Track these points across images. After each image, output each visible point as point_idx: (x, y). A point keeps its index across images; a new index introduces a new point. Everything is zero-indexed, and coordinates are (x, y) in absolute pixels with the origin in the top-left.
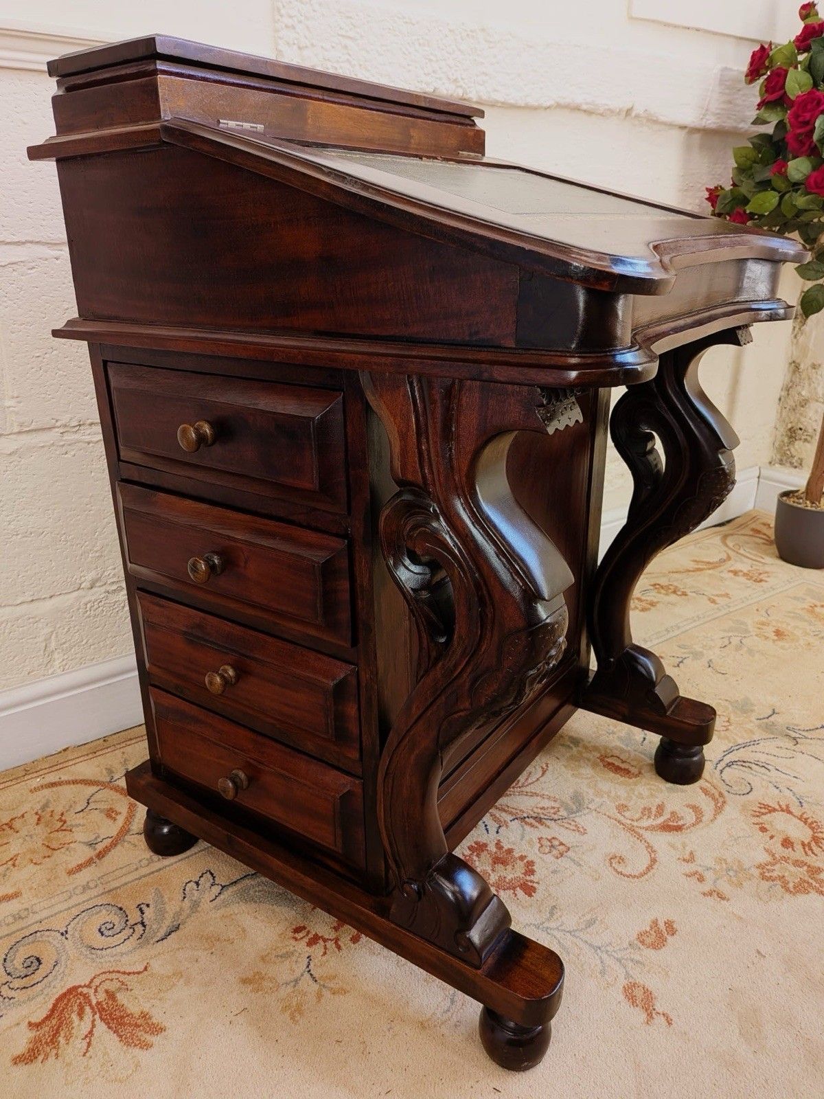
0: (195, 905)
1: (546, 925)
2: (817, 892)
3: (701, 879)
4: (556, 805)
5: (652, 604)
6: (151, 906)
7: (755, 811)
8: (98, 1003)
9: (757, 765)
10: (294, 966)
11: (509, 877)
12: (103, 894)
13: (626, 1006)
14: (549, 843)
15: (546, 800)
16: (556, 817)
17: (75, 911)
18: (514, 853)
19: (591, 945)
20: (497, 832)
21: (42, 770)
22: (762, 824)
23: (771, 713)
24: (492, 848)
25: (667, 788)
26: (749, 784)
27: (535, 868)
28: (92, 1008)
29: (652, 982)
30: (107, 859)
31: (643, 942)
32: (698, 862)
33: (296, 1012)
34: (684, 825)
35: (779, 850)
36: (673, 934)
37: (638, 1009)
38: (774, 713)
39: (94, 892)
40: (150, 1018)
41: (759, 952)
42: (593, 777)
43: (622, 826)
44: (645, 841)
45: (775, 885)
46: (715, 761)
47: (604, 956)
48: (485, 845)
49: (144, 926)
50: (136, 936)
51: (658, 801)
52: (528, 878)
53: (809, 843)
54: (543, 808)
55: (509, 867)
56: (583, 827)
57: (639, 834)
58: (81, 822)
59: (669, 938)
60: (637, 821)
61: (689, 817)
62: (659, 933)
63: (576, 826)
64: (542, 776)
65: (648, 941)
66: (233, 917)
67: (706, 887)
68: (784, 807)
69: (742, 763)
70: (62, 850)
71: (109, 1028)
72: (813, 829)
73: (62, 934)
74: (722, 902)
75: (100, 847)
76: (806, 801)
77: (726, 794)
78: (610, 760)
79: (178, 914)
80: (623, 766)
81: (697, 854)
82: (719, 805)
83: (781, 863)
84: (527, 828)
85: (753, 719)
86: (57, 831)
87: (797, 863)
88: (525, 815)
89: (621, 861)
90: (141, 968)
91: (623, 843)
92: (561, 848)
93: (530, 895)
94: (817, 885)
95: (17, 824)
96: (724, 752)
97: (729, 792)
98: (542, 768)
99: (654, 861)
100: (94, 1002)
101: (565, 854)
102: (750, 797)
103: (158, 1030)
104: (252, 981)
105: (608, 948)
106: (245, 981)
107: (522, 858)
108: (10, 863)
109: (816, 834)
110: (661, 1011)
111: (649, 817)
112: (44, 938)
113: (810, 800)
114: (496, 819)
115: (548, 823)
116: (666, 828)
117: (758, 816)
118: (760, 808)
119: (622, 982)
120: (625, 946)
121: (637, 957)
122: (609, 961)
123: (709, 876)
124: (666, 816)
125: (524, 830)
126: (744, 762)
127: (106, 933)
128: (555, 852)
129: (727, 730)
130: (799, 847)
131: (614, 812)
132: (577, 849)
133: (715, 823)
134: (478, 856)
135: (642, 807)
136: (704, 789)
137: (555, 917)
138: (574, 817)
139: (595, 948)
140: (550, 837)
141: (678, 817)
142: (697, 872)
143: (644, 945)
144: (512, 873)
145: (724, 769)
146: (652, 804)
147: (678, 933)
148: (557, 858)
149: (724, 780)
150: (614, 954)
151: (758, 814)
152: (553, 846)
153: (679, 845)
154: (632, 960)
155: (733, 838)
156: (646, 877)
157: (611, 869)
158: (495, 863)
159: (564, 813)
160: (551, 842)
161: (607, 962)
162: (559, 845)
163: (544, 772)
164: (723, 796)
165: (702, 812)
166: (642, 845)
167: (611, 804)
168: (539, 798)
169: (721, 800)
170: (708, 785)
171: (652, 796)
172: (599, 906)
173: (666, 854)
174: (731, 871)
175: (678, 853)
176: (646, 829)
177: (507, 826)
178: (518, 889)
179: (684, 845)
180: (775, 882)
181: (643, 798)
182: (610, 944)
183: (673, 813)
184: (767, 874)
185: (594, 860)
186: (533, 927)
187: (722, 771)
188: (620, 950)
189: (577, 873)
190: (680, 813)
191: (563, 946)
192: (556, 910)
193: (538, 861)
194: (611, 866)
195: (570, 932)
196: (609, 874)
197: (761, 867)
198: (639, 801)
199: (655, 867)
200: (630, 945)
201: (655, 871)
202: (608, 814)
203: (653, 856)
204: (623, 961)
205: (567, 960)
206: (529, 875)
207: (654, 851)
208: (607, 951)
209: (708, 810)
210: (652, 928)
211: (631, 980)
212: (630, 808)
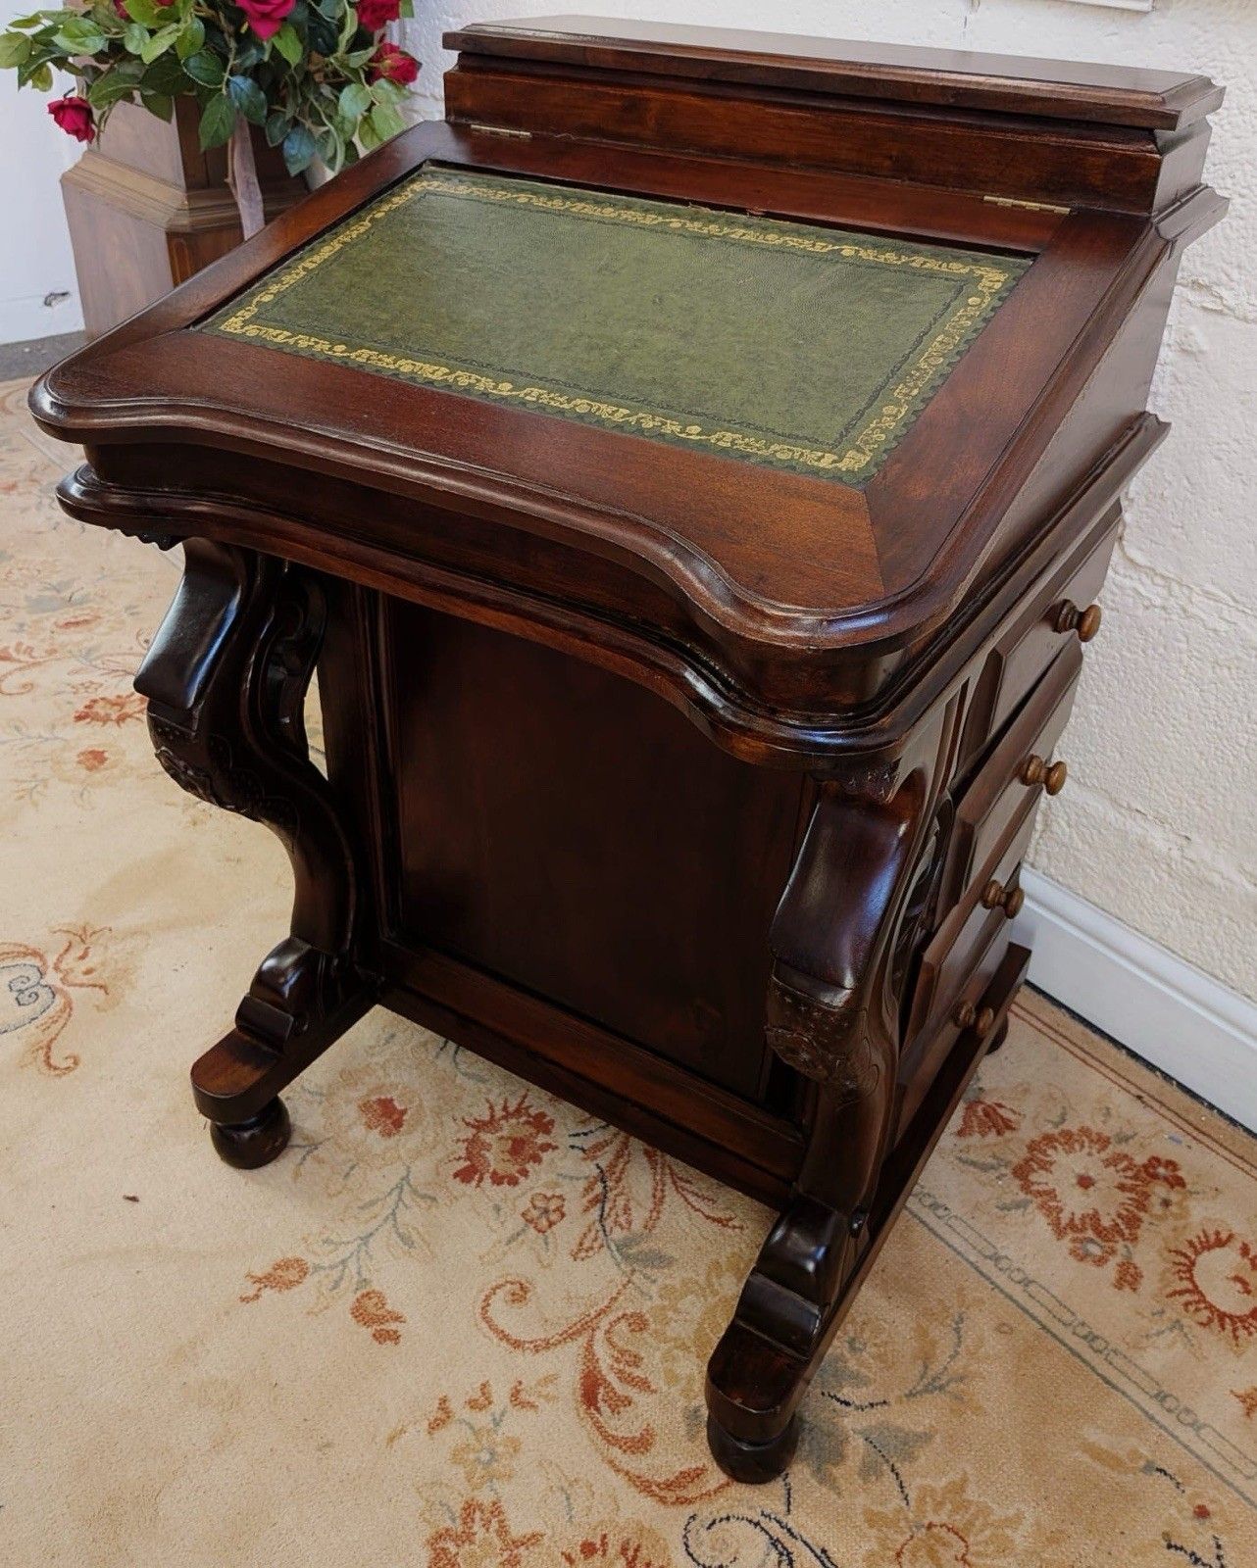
1: (406, 1187)
3: (473, 1404)
4: (637, 1226)
7: (636, 1550)
11: (487, 1154)
13: (278, 1257)
14: (552, 1208)
15: (647, 1215)
16: (609, 1223)
18: (531, 1163)
19: (371, 1234)
20: (572, 1147)
22: (604, 1551)
24: (541, 1139)
25: (697, 1410)
27: (505, 1185)
29: (303, 1293)
31: (367, 1295)
32: (513, 1412)
34: (598, 1410)
36: (374, 1335)
37: (269, 1268)
42: (715, 1293)
43: (593, 1314)
44: (560, 1342)
45: (454, 1520)
46: (790, 1523)
47: (351, 1247)
48: (547, 1132)
51: (658, 1381)
52: (487, 1176)
54: (626, 1210)
55: (507, 1157)
56: (587, 1257)
57: (579, 1333)
59: (371, 1331)
60: (609, 1341)
61: (624, 1425)
62: (381, 1320)
63: (591, 1248)
64: (708, 1217)
65: (370, 1304)
67: (456, 1405)
74: (425, 1423)
77: (689, 1510)
81: (528, 1413)
82: (654, 1488)
83: (503, 1551)
84: (582, 1184)
88: (610, 1184)
89: (516, 1297)
91: (552, 1307)
92: (544, 1222)
93: (456, 1175)
96: (824, 1551)
97: (693, 1517)
98: (729, 1219)
99: (517, 1344)
101: (532, 1226)
105: (363, 1254)
107: (525, 1173)
110: (263, 1292)
111: (617, 1360)
114: (599, 1147)
115: (595, 1212)
116: (591, 1384)
117: (624, 1550)
119: (310, 1260)
120: (363, 1274)
121: (343, 1285)
122: (344, 1252)
123: (482, 1419)
124: (621, 1389)
125: (578, 1179)
128: (535, 1213)
131: (624, 1308)
132: (541, 1241)
133: (606, 1466)
134: (527, 1123)
135: (643, 1355)
136: (698, 1476)
137: (418, 1200)
138: (609, 1247)
139: (365, 1239)
140: (564, 1209)
141: (617, 1406)
142: (490, 1403)
143: (363, 1296)
144: (495, 1158)
145: (763, 1529)
146: (652, 1367)
147: (376, 1343)
148: (523, 1215)
149: (728, 1518)
150: (354, 1258)
151: (631, 1553)
152: (546, 1211)
153: (550, 1389)
154: (341, 1278)
155: (566, 1485)
156: (484, 1325)
157: (501, 1281)
158: (515, 1141)
159: (618, 1234)
160: (554, 1211)
161: (342, 1248)
162: (548, 1219)
163: (719, 1221)
164: (682, 1503)
165: (633, 1453)
166: (553, 1333)
167: (646, 1307)
168: (652, 1206)
169: (671, 1496)
170: (712, 1485)
171: (672, 1378)
172: (432, 1253)
173: (530, 1367)
174: (488, 1457)
175: (533, 1384)
176: (589, 1347)
177: (585, 1159)
178: (468, 1163)
179: (548, 1398)
180: (459, 1521)
181: (665, 1359)
182: (371, 1258)
183: (628, 1402)
184: (478, 1515)
185: (520, 1262)
186: (404, 1174)
187: (757, 1524)
188: (360, 1267)
189: (495, 1237)
190: (627, 1413)
191: (372, 1203)
192: (429, 1201)
193: (517, 1190)
194: (507, 1282)
195: (393, 1214)
196: (494, 1277)
197: (496, 1509)
198: (658, 1354)
199: (504, 1344)
200: (365, 1280)
201: (496, 1341)
202: (621, 1298)
203: (526, 1345)
204: (340, 1268)
205: (353, 1204)
206: (491, 1178)
207: (537, 1349)
208: (358, 1252)
209: (640, 1464)
210: (389, 1313)
211: (310, 1270)
212: (637, 1335)
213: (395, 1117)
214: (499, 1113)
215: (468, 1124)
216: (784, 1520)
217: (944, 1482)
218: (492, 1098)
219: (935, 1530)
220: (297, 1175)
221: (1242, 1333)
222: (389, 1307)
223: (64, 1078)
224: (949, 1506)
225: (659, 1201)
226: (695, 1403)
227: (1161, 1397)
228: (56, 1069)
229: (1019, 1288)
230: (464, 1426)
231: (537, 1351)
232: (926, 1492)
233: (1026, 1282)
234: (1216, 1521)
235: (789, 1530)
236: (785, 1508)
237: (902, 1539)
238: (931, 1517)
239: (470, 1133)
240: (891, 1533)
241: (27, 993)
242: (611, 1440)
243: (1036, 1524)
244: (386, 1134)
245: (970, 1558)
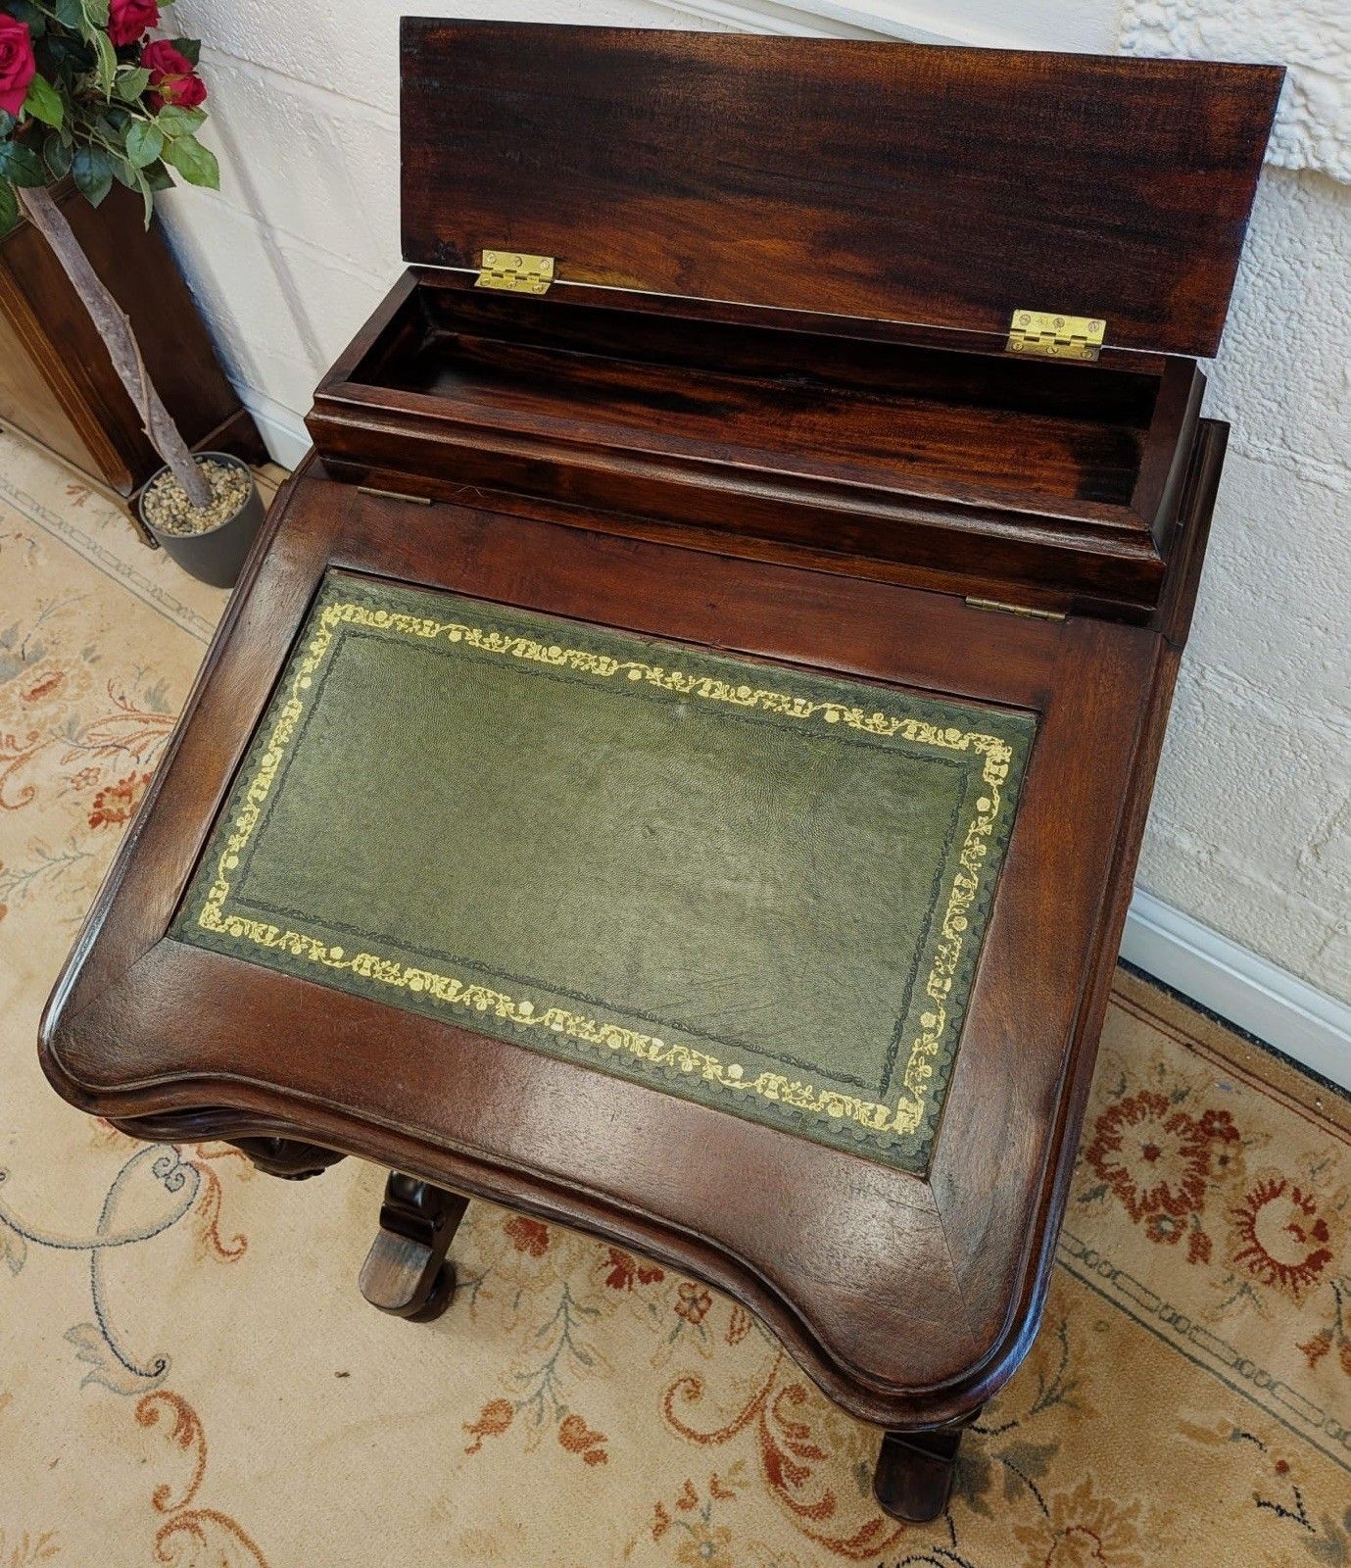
1: (570, 1306)
3: (683, 1505)
13: (484, 1401)
14: (699, 1295)
19: (554, 1360)
25: (863, 1466)
27: (653, 1282)
29: (515, 1433)
31: (568, 1422)
32: (717, 1504)
34: (784, 1486)
36: (585, 1459)
37: (480, 1415)
43: (759, 1395)
44: (738, 1428)
46: (958, 1552)
47: (541, 1377)
51: (827, 1448)
52: (635, 1275)
56: (741, 1339)
57: (751, 1416)
60: (777, 1417)
61: (809, 1495)
62: (586, 1443)
63: (742, 1329)
65: (572, 1429)
67: (671, 1510)
74: (650, 1531)
77: (878, 1561)
81: (729, 1502)
82: (844, 1547)
89: (692, 1393)
91: (724, 1396)
92: (696, 1313)
93: (608, 1282)
97: (881, 1566)
99: (704, 1439)
101: (686, 1319)
105: (552, 1381)
110: (483, 1440)
111: (788, 1435)
116: (773, 1462)
119: (511, 1398)
120: (559, 1401)
121: (546, 1417)
122: (536, 1383)
123: (694, 1517)
124: (798, 1461)
128: (686, 1305)
132: (698, 1333)
133: (802, 1536)
135: (808, 1425)
136: (877, 1528)
137: (584, 1315)
138: (757, 1325)
139: (550, 1366)
141: (799, 1478)
142: (696, 1500)
143: (565, 1424)
144: (637, 1256)
145: (938, 1564)
146: (818, 1438)
147: (588, 1466)
148: (677, 1309)
149: (908, 1561)
150: (547, 1387)
152: (694, 1301)
153: (741, 1476)
154: (542, 1410)
155: (775, 1561)
156: (672, 1428)
157: (675, 1381)
160: (701, 1299)
161: (534, 1380)
162: (700, 1310)
164: (869, 1555)
165: (821, 1518)
166: (729, 1421)
167: (800, 1377)
169: (859, 1551)
170: (890, 1533)
171: (837, 1441)
172: (610, 1367)
173: (720, 1457)
174: (708, 1550)
175: (726, 1474)
176: (763, 1430)
178: (615, 1267)
179: (742, 1484)
181: (827, 1424)
182: (560, 1383)
183: (806, 1472)
185: (685, 1358)
186: (564, 1292)
187: (932, 1561)
188: (554, 1396)
189: (658, 1337)
190: (808, 1483)
191: (546, 1328)
192: (593, 1315)
193: (665, 1284)
194: (681, 1380)
195: (566, 1335)
196: (667, 1377)
198: (820, 1421)
199: (692, 1441)
200: (562, 1407)
201: (685, 1440)
202: (778, 1374)
203: (712, 1438)
204: (538, 1400)
205: (530, 1334)
206: (640, 1277)
207: (721, 1440)
208: (548, 1380)
209: (829, 1527)
210: (591, 1434)
211: (515, 1409)
212: (800, 1406)
213: (539, 1232)
216: (953, 1552)
217: (1072, 1488)
219: (1073, 1533)
220: (474, 1315)
221: (1301, 1283)
222: (589, 1429)
223: (240, 1262)
224: (1080, 1510)
226: (861, 1460)
227: (1239, 1365)
228: (229, 1254)
229: (1109, 1281)
230: (682, 1528)
231: (721, 1442)
232: (1060, 1500)
233: (1114, 1275)
234: (1294, 1472)
235: (958, 1560)
236: (950, 1541)
237: (1048, 1548)
238: (1069, 1523)
240: (1039, 1545)
241: (173, 1176)
242: (802, 1511)
243: (1153, 1509)
244: (537, 1253)
245: (1104, 1552)
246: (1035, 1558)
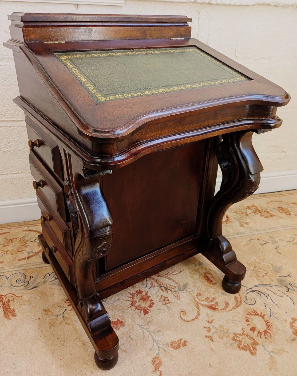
0: (45, 281)
1: (143, 326)
2: (250, 351)
3: (209, 331)
4: (176, 286)
5: (272, 216)
6: (34, 278)
7: (249, 313)
8: (5, 302)
9: (264, 295)
10: (60, 311)
11: (142, 306)
12: (24, 269)
13: (150, 363)
14: (164, 299)
15: (174, 282)
16: (173, 290)
17: (14, 272)
18: (149, 298)
19: (153, 339)
20: (149, 289)
21: (30, 225)
22: (248, 318)
23: (287, 275)
24: (144, 294)
25: (222, 293)
26: (255, 301)
27: (153, 305)
28: (2, 303)
29: (165, 360)
30: (30, 259)
31: (171, 345)
32: (213, 324)
33: (52, 325)
34: (217, 308)
35: (248, 331)
36: (184, 346)
37: (153, 366)
38: (289, 276)
39: (21, 268)
40: (14, 311)
41: (210, 365)
42: (197, 279)
43: (194, 301)
44: (199, 310)
46: (249, 288)
47: (155, 344)
48: (142, 292)
49: (28, 283)
50: (24, 286)
51: (214, 296)
52: (148, 308)
53: (262, 332)
54: (171, 285)
55: (145, 302)
56: (180, 297)
57: (198, 305)
58: (30, 245)
59: (182, 347)
60: (201, 301)
61: (222, 305)
62: (180, 344)
63: (178, 295)
64: (179, 273)
65: (174, 345)
66: (53, 289)
67: (208, 334)
68: (263, 315)
69: (259, 292)
70: (21, 252)
71: (3, 310)
72: (268, 327)
73: (7, 278)
74: (211, 342)
75: (31, 254)
76: (273, 316)
77: (243, 302)
78: (208, 275)
79: (39, 283)
80: (211, 279)
81: (214, 321)
83: (244, 336)
84: (160, 291)
85: (277, 276)
86: (23, 246)
87: (251, 338)
88: (163, 286)
89: (185, 313)
90: (20, 296)
91: (190, 307)
92: (167, 302)
93: (145, 314)
94: (252, 349)
95: (14, 241)
96: (255, 285)
97: (245, 302)
98: (181, 270)
99: (196, 318)
100: (4, 301)
101: (167, 304)
102: (252, 307)
103: (14, 315)
104: (46, 311)
105: (158, 342)
106: (44, 310)
107: (151, 300)
108: (6, 252)
109: (267, 330)
110: (160, 370)
111: (207, 301)
112: (2, 278)
113: (275, 316)
114: (152, 284)
115: (169, 291)
116: (211, 307)
117: (249, 315)
118: (253, 312)
119: (155, 355)
120: (164, 344)
121: (166, 349)
122: (156, 347)
123: (213, 330)
124: (214, 303)
125: (159, 291)
126: (260, 292)
127: (18, 282)
128: (164, 302)
129: (263, 277)
130: (256, 333)
131: (195, 295)
132: (172, 304)
133: (230, 312)
134: (137, 295)
135: (207, 296)
136: (236, 298)
137: (148, 325)
138: (179, 292)
139: (154, 340)
140: (165, 296)
141: (218, 305)
142: (209, 327)
144: (144, 305)
145: (249, 292)
146: (211, 297)
147: (186, 346)
148: (163, 305)
149: (246, 296)
150: (159, 345)
151: (250, 314)
152: (164, 300)
153: (210, 315)
154: (163, 349)
155: (233, 320)
156: (189, 322)
157: (179, 315)
158: (141, 299)
159: (176, 289)
160: (165, 298)
161: (155, 347)
162: (167, 300)
163: (180, 272)
164: (241, 302)
165: (228, 306)
166: (196, 311)
167: (196, 292)
168: (172, 281)
169: (239, 304)
170: (239, 296)
171: (214, 293)
172: (165, 327)
173: (203, 317)
174: (222, 332)
175: (207, 318)
176: (202, 305)
177: (154, 288)
178: (143, 311)
179: (212, 316)
180: (236, 342)
181: (209, 293)
182: (160, 341)
183: (217, 303)
184: (236, 338)
185: (175, 310)
186: (138, 325)
187: (248, 293)
188: (162, 344)
189: (166, 312)
191: (143, 335)
192: (150, 323)
193: (156, 303)
194: (180, 314)
195: (149, 332)
196: (177, 316)
197: (235, 334)
199: (195, 320)
200: (166, 344)
201: (194, 321)
202: (192, 295)
203: (198, 316)
204: (160, 349)
205: (142, 340)
206: (149, 307)
207: (199, 314)
208: (157, 343)
209: (231, 306)
210: (178, 341)
211: (158, 356)
212: (202, 295)
213: (118, 322)
214: (131, 299)
215: (130, 307)
218: (125, 299)
220: (125, 352)
221: (230, 221)
222: (176, 341)
224: (251, 266)
225: (171, 279)
226: (220, 292)
227: (238, 234)
230: (214, 334)
231: (200, 314)
236: (246, 288)
237: (255, 274)
238: (252, 269)
239: (133, 308)
242: (225, 309)
243: (256, 257)
244: (123, 326)
245: (260, 268)
246: (256, 277)
